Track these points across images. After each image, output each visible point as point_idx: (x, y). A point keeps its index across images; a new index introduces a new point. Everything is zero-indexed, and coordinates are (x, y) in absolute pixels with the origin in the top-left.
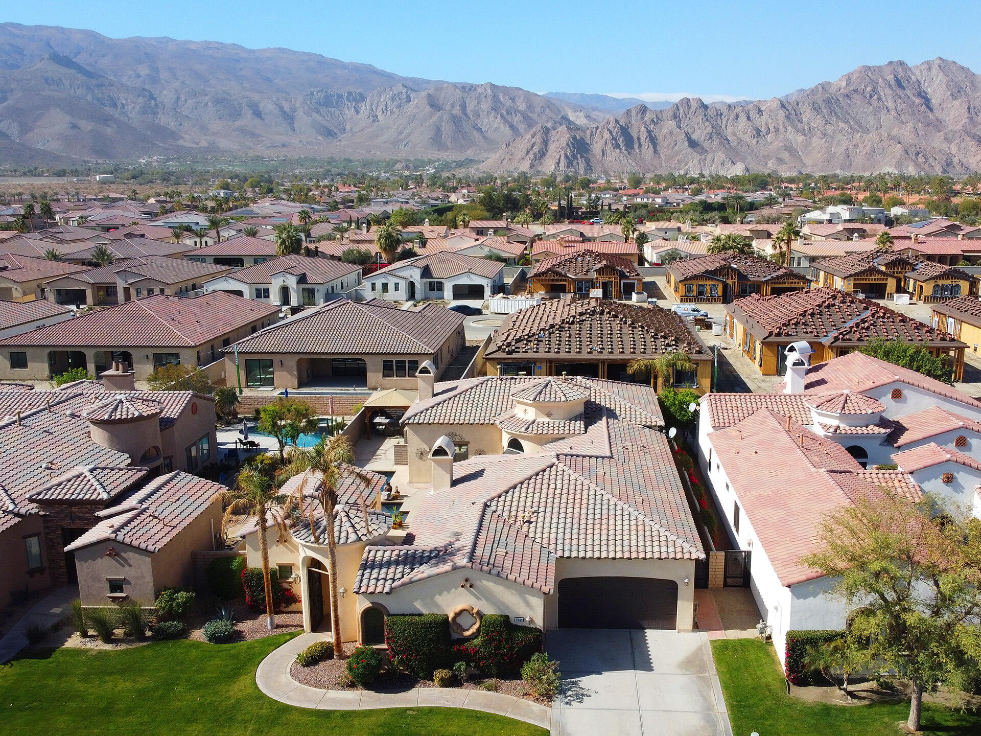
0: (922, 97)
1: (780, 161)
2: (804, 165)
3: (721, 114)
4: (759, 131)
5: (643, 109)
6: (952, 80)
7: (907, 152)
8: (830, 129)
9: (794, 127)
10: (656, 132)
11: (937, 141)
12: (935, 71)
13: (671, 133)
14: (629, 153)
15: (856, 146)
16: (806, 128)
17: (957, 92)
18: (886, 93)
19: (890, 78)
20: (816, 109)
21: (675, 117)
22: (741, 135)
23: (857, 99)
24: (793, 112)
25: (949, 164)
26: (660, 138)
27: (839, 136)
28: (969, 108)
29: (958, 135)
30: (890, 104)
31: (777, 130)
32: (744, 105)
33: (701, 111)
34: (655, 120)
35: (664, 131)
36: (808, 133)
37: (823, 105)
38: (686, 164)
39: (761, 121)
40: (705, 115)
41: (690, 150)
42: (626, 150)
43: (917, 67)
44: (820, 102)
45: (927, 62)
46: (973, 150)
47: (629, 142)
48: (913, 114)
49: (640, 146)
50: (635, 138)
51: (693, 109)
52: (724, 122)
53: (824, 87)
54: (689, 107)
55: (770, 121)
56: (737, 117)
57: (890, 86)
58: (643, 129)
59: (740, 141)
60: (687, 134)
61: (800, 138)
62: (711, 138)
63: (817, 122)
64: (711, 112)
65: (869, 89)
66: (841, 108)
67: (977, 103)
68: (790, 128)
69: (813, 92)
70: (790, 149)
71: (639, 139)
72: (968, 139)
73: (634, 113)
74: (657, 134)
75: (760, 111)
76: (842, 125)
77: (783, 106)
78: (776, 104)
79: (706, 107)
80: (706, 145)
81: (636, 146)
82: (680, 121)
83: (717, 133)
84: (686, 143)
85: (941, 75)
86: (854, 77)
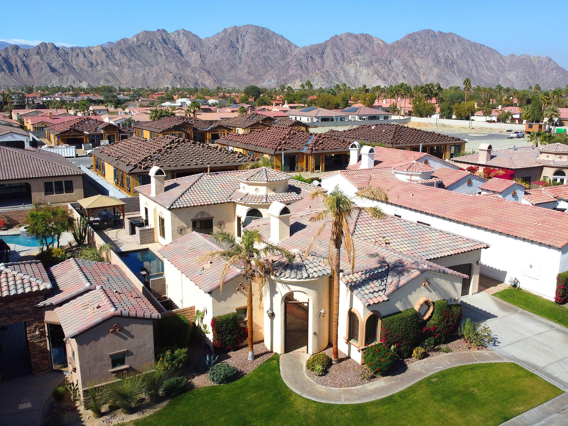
0: (177, 49)
1: (107, 81)
2: (121, 83)
3: (68, 53)
4: (92, 64)
5: (16, 48)
6: (190, 41)
7: (175, 78)
8: (132, 64)
9: (111, 62)
10: (28, 61)
11: (188, 72)
12: (181, 36)
13: (38, 63)
14: (11, 75)
15: (148, 73)
16: (119, 63)
17: (194, 48)
18: (158, 46)
19: (160, 38)
20: (122, 52)
21: (38, 53)
22: (81, 66)
23: (144, 48)
24: (110, 54)
25: (197, 84)
26: (31, 66)
27: (138, 68)
28: (201, 56)
29: (198, 69)
30: (162, 52)
31: (102, 64)
32: (80, 48)
33: (55, 50)
34: (26, 54)
35: (33, 62)
36: (121, 66)
37: (126, 51)
38: (51, 82)
39: (93, 58)
40: (58, 53)
41: (51, 73)
42: (9, 72)
43: (172, 33)
44: (125, 50)
45: (177, 31)
46: (206, 77)
47: (11, 68)
48: (174, 58)
49: (18, 70)
50: (14, 65)
51: (49, 49)
52: (70, 58)
53: (125, 40)
54: (47, 48)
55: (98, 58)
56: (78, 55)
57: (160, 42)
58: (19, 60)
59: (81, 69)
60: (48, 64)
61: (117, 69)
62: (63, 67)
63: (124, 60)
64: (61, 52)
65: (149, 43)
66: (137, 53)
67: (204, 53)
68: (110, 63)
69: (119, 43)
70: (111, 74)
71: (16, 66)
72: (203, 71)
73: (10, 50)
74: (29, 63)
75: (91, 52)
76: (138, 62)
77: (104, 50)
78: (99, 49)
79: (57, 48)
80: (61, 70)
81: (15, 70)
82: (42, 56)
83: (66, 64)
84: (49, 69)
85: (185, 39)
86: (140, 37)
